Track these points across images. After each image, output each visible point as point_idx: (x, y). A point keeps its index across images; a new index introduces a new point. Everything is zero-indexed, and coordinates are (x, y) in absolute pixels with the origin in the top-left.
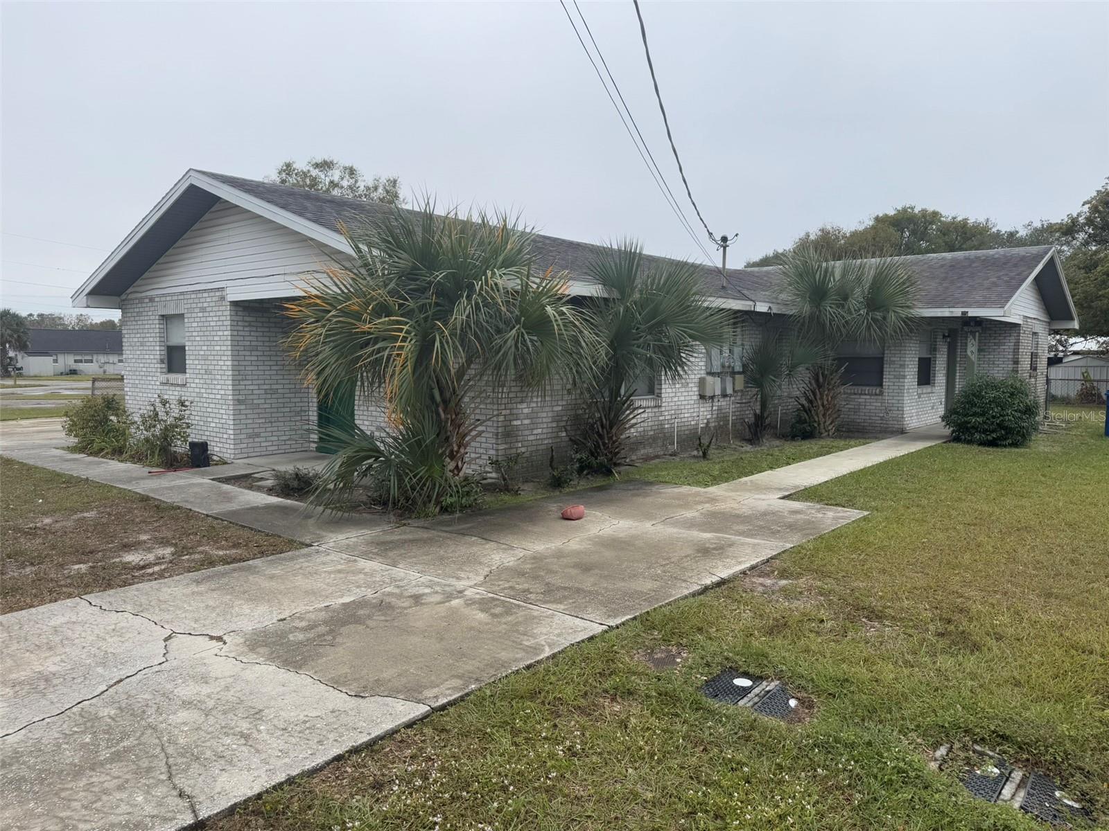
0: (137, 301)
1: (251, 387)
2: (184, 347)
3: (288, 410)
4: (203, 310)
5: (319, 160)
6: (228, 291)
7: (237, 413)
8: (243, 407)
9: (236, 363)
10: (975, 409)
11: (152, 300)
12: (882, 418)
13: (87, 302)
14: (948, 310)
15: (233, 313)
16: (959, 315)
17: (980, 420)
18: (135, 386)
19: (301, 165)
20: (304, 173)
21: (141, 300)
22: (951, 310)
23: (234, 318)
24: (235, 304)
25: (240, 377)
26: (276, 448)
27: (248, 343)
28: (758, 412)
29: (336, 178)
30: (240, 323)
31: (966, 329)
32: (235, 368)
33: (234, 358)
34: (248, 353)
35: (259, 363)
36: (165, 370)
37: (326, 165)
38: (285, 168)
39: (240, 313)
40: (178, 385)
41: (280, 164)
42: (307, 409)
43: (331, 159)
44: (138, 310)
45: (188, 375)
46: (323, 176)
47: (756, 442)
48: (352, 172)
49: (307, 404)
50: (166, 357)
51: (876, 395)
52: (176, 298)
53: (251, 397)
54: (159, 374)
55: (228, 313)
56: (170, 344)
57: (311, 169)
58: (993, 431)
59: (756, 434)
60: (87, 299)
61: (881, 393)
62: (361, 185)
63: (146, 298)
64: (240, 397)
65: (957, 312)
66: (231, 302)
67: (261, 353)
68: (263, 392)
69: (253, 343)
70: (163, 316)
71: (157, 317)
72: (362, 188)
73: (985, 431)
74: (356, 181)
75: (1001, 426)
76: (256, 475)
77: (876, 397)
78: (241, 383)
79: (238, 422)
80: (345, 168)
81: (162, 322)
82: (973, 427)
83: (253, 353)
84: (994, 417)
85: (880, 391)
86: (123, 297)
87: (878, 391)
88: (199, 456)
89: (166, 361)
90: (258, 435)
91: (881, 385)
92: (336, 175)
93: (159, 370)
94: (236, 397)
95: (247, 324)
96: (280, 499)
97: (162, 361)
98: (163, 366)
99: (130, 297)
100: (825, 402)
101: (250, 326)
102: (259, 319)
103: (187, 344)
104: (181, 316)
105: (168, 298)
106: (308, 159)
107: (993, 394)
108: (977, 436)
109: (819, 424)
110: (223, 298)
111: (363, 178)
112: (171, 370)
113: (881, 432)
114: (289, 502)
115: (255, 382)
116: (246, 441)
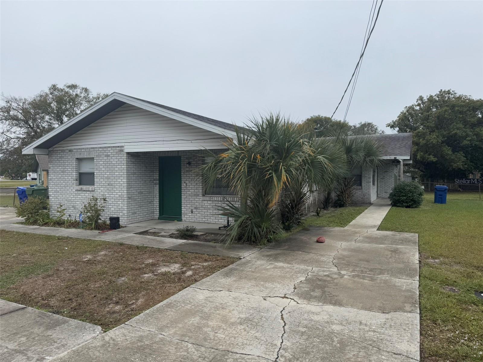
0: (60, 151)
1: (133, 191)
2: (94, 173)
3: (146, 201)
4: (108, 156)
5: (70, 84)
6: (125, 147)
7: (128, 203)
8: (130, 200)
9: (128, 180)
10: (402, 194)
11: (70, 151)
12: (362, 198)
13: (34, 152)
14: (389, 157)
15: (127, 158)
16: (393, 158)
17: (405, 198)
18: (56, 192)
19: (60, 86)
20: (61, 89)
21: (63, 151)
22: (390, 157)
23: (128, 160)
24: (128, 153)
25: (130, 187)
26: (142, 218)
27: (133, 171)
28: (327, 197)
29: (78, 93)
30: (130, 162)
31: (394, 164)
32: (128, 183)
33: (128, 178)
34: (132, 176)
35: (136, 180)
36: (77, 184)
37: (73, 87)
38: (52, 87)
39: (130, 158)
40: (89, 191)
41: (50, 86)
42: (153, 200)
43: (76, 84)
44: (61, 156)
45: (96, 186)
46: (71, 92)
47: (327, 209)
48: (86, 90)
49: (153, 198)
50: (78, 178)
51: (360, 189)
52: (89, 150)
53: (134, 196)
54: (75, 186)
55: (125, 157)
56: (81, 171)
57: (65, 88)
58: (410, 202)
59: (326, 206)
60: (34, 150)
61: (361, 189)
62: (91, 96)
63: (67, 150)
64: (129, 196)
65: (392, 157)
66: (126, 152)
67: (137, 176)
68: (138, 193)
69: (134, 171)
70: (77, 158)
71: (75, 159)
72: (91, 98)
73: (407, 202)
74: (88, 95)
75: (412, 200)
76: (149, 231)
77: (360, 190)
78: (130, 189)
79: (128, 207)
80: (83, 89)
81: (77, 161)
82: (402, 201)
83: (135, 176)
84: (409, 197)
85: (361, 188)
86: (50, 149)
87: (360, 188)
88: (115, 224)
89: (78, 180)
90: (135, 213)
91: (361, 185)
92: (78, 91)
93: (75, 184)
94: (128, 196)
95: (132, 162)
96: (186, 241)
97: (77, 180)
98: (77, 182)
99: (55, 149)
100: (348, 193)
101: (133, 163)
102: (137, 160)
103: (95, 171)
104: (92, 159)
105: (83, 150)
106: (65, 84)
107: (408, 188)
108: (404, 204)
109: (346, 201)
110: (122, 151)
111: (92, 93)
112: (80, 184)
113: (362, 203)
114: (190, 241)
115: (135, 189)
116: (131, 216)
